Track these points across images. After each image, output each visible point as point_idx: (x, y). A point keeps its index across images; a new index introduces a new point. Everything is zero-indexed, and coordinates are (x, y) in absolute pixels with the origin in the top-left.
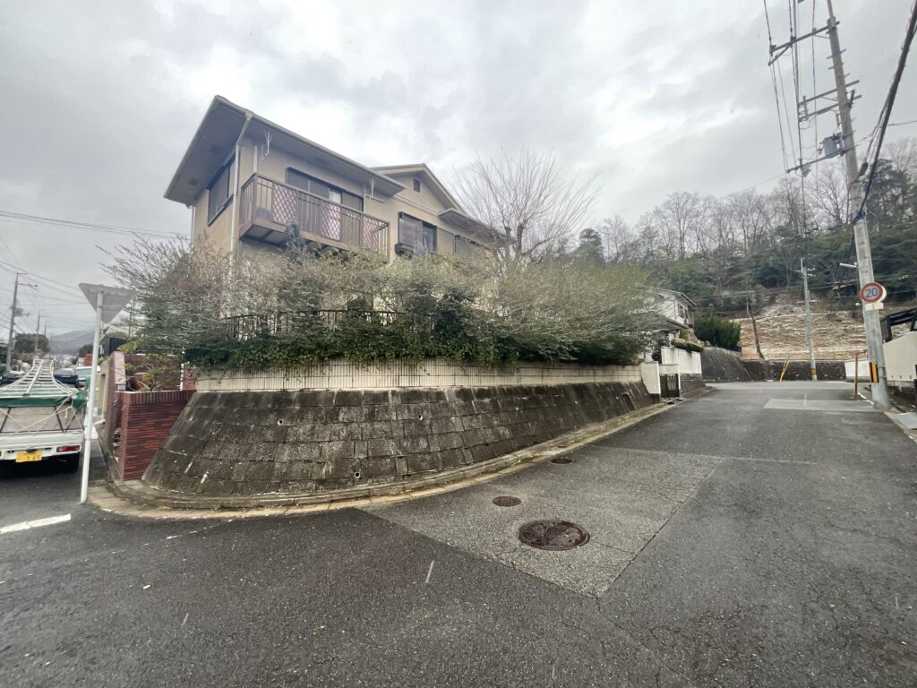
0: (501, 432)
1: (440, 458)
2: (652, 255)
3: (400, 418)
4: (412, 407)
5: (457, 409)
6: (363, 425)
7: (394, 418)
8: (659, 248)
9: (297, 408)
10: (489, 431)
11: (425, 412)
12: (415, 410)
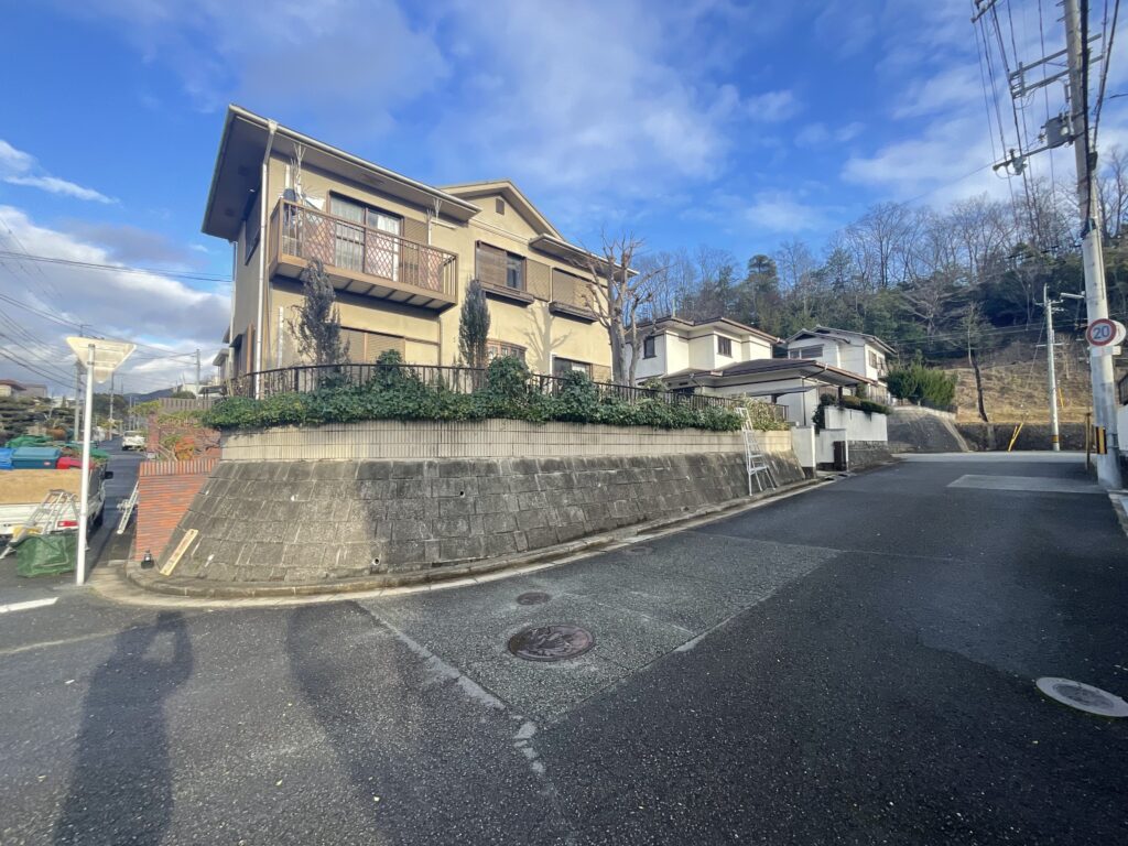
0: (572, 513)
1: (483, 544)
2: (842, 286)
3: (435, 495)
4: (453, 481)
5: (512, 484)
6: (388, 503)
7: (428, 495)
8: (853, 277)
9: (315, 481)
10: (554, 513)
11: (469, 488)
12: (456, 484)
